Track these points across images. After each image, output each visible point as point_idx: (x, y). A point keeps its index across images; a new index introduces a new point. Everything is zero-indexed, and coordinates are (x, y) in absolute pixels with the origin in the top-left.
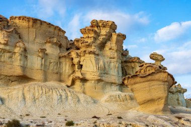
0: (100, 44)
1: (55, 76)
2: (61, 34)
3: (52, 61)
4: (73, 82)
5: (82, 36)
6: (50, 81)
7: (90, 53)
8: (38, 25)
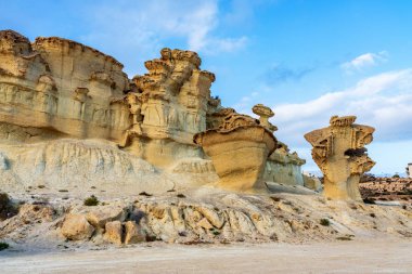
0: (173, 85)
1: (102, 131)
2: (116, 68)
3: (98, 107)
4: (129, 142)
5: (148, 72)
6: (92, 137)
7: (156, 97)
8: (79, 52)
